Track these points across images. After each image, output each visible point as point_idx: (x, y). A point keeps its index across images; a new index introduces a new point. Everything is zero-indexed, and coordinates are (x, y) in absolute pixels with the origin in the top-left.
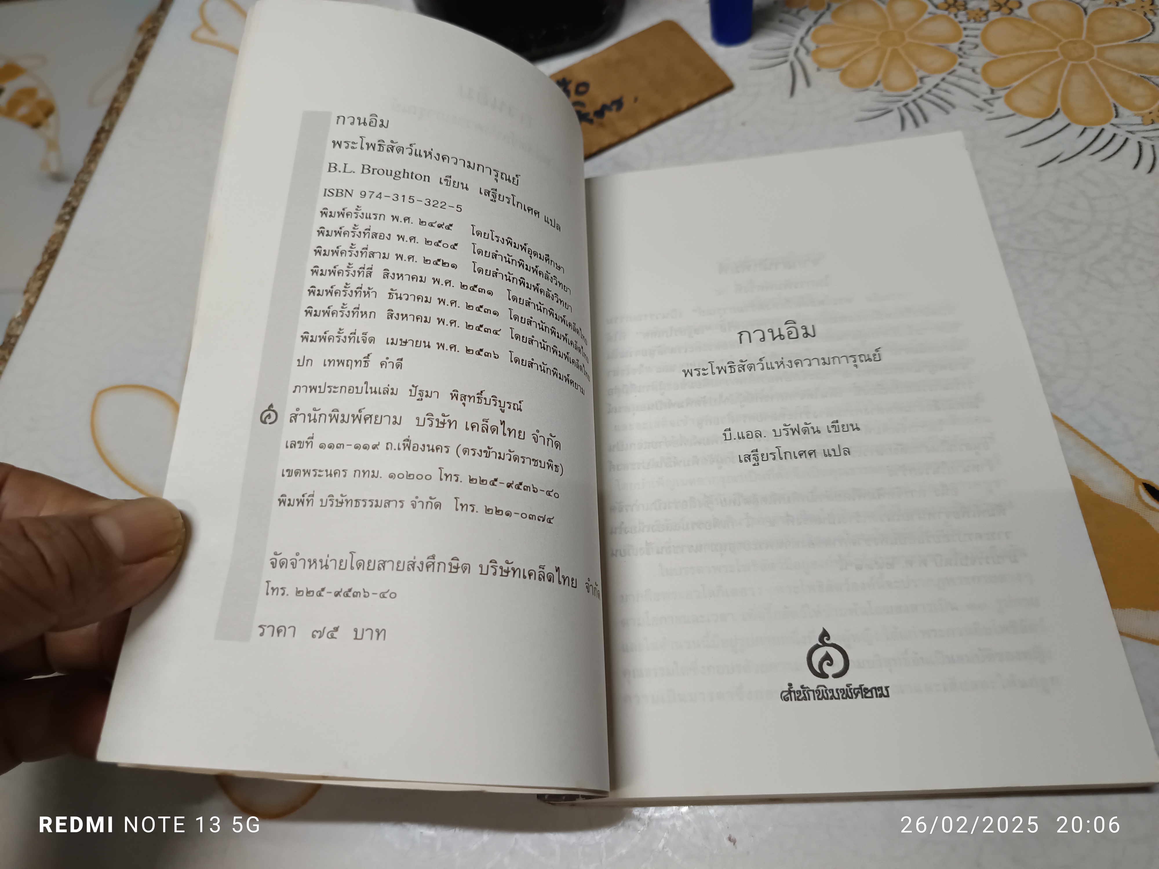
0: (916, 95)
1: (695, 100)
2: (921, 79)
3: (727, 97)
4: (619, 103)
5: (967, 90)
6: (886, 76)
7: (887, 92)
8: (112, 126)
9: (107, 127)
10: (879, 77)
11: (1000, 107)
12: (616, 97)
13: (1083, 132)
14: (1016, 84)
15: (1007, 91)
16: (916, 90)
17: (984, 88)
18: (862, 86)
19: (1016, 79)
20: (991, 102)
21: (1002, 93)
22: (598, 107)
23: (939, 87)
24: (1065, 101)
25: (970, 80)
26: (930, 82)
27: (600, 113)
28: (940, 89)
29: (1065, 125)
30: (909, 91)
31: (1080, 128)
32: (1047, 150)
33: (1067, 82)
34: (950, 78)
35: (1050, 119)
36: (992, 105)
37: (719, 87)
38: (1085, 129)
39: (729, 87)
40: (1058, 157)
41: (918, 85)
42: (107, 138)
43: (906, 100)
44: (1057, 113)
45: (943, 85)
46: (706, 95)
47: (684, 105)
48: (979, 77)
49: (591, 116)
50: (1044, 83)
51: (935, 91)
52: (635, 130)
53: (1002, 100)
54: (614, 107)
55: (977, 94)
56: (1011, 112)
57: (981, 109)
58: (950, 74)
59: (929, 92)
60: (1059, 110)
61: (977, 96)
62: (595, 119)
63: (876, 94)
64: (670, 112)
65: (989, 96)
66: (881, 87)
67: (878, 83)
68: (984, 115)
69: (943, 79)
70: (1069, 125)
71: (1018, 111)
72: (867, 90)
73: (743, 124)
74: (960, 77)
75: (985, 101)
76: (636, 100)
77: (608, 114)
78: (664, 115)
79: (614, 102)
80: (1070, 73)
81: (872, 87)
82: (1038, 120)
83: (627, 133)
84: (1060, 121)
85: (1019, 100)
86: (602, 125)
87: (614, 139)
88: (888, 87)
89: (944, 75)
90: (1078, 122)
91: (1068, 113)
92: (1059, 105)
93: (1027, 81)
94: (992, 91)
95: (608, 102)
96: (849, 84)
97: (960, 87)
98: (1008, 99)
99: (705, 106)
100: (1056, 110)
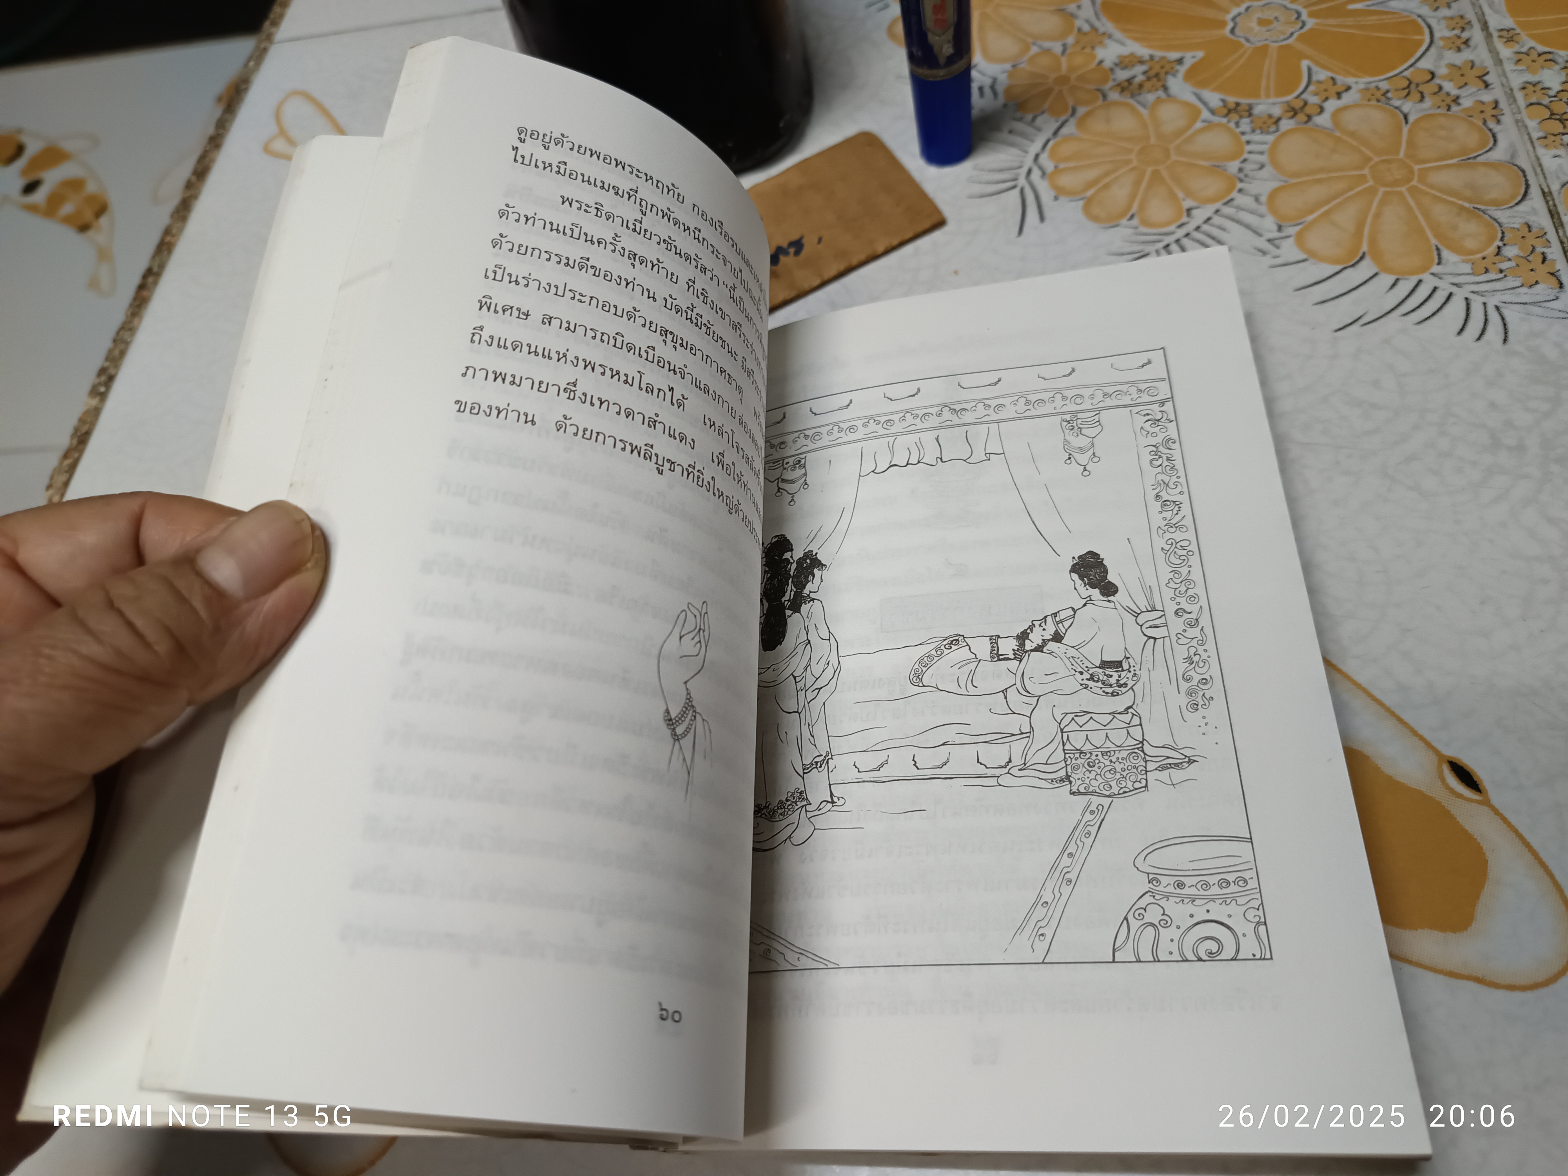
0: (1181, 233)
1: (895, 242)
2: (1189, 210)
3: (937, 236)
4: (798, 246)
5: (1248, 227)
6: (1142, 207)
7: (1143, 229)
8: (162, 266)
9: (155, 269)
10: (1134, 209)
11: (1289, 250)
12: (795, 237)
13: (1394, 285)
14: (1310, 218)
15: (1298, 228)
16: (1181, 226)
17: (1269, 224)
18: (1111, 221)
19: (1311, 212)
20: (1277, 242)
21: (1293, 231)
22: (771, 250)
23: (1211, 221)
24: (1373, 242)
25: (1252, 212)
26: (1199, 215)
27: (774, 259)
28: (1212, 225)
29: (1371, 275)
30: (1172, 228)
31: (1391, 279)
32: (1346, 309)
33: (1377, 215)
34: (1227, 210)
35: (1353, 266)
36: (1278, 247)
37: (927, 225)
38: (1397, 280)
39: (940, 223)
40: (1360, 318)
41: (1184, 219)
42: (156, 283)
43: (1168, 240)
44: (1362, 258)
45: (1217, 220)
46: (909, 235)
47: (881, 249)
48: (1263, 209)
50: (1346, 217)
51: (1205, 227)
52: (817, 282)
53: (1291, 241)
54: (792, 251)
55: (1260, 231)
56: (1303, 256)
57: (1264, 253)
58: (1226, 204)
59: (1198, 228)
60: (1364, 254)
61: (1260, 235)
63: (1130, 231)
64: (862, 257)
65: (1276, 234)
66: (1135, 222)
67: (1132, 217)
68: (1268, 260)
69: (1217, 211)
70: (1376, 275)
71: (1312, 255)
72: (1117, 226)
73: (956, 272)
74: (1239, 208)
75: (1269, 240)
76: (820, 240)
77: (783, 260)
78: (855, 262)
79: (791, 244)
80: (1382, 203)
81: (1124, 221)
82: (1338, 268)
83: (807, 286)
84: (1366, 269)
85: (1314, 241)
87: (790, 295)
88: (1145, 223)
89: (1218, 205)
90: (1389, 271)
91: (1378, 258)
92: (1365, 248)
93: (1326, 214)
94: (1280, 228)
95: (784, 243)
96: (1095, 219)
97: (1238, 222)
98: (1300, 240)
99: (908, 249)
100: (1360, 255)
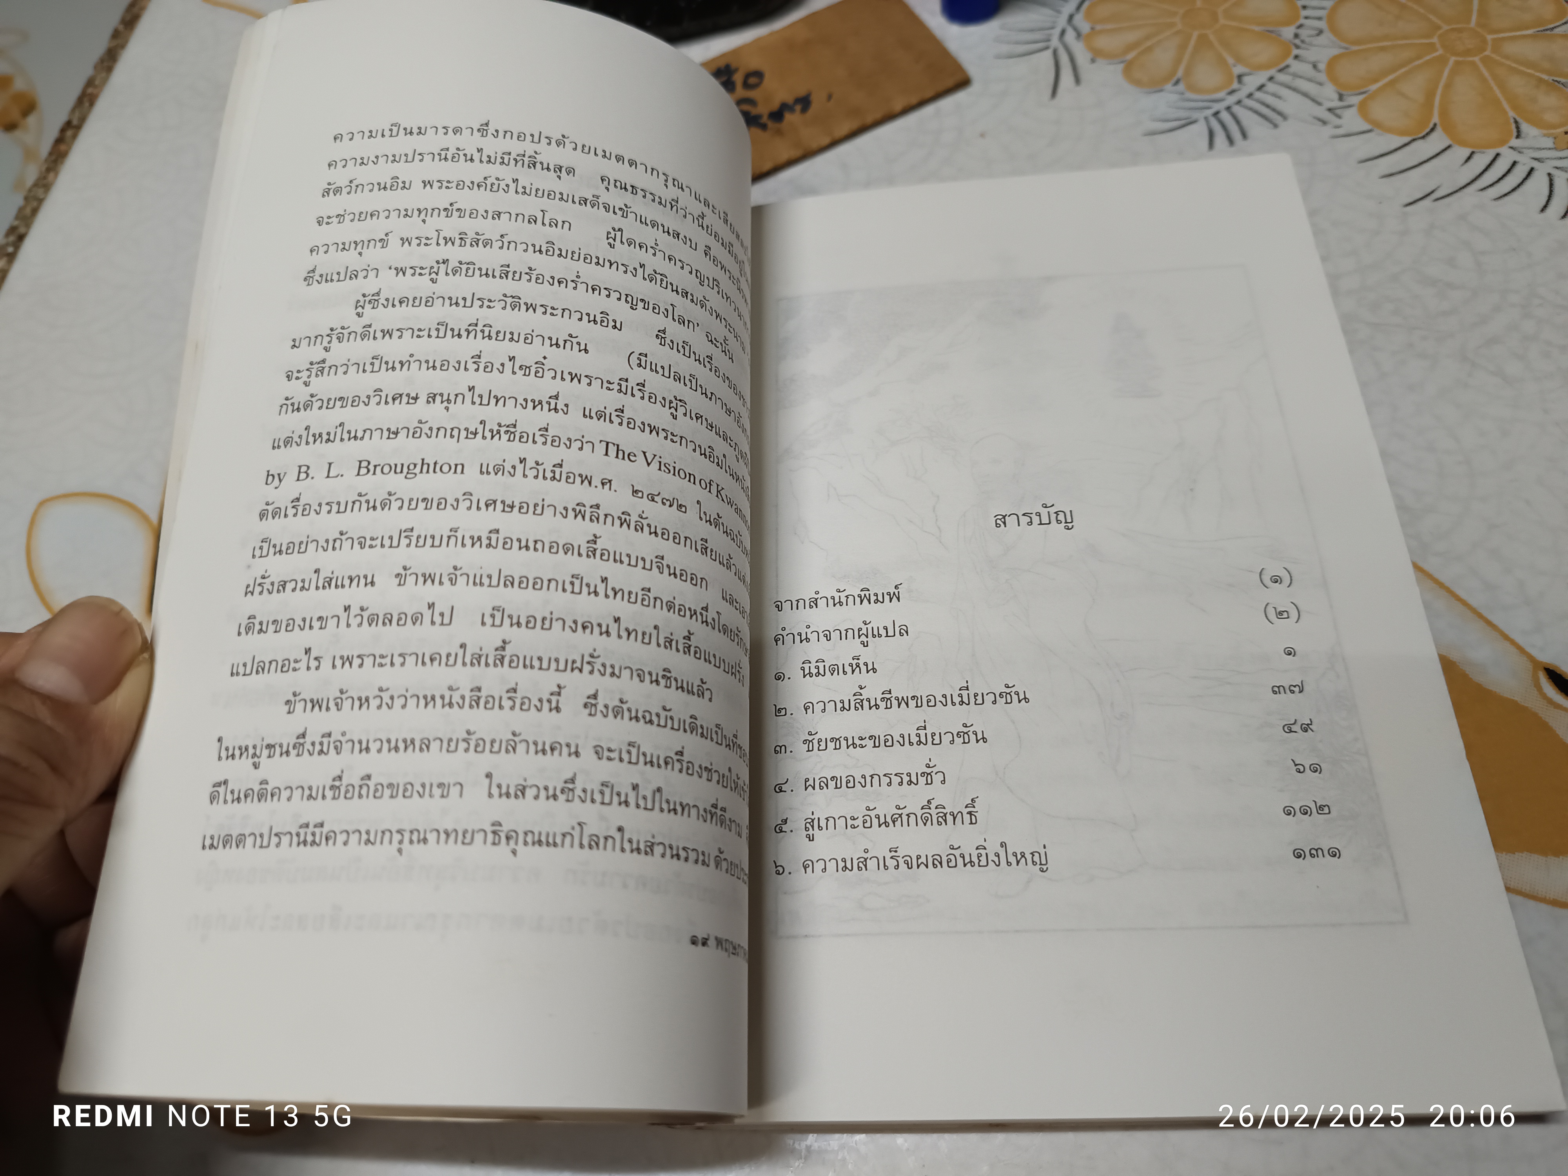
0: (1232, 99)
1: (914, 100)
2: (1240, 77)
3: (960, 96)
4: (805, 102)
5: (1305, 95)
6: (1189, 71)
7: (1190, 95)
10: (1180, 73)
11: (1352, 120)
12: (802, 92)
13: (1469, 158)
14: (1374, 87)
15: (1361, 97)
16: (1231, 92)
17: (1329, 93)
18: (1155, 85)
19: (1376, 80)
20: (1338, 112)
21: (1355, 100)
22: (775, 105)
23: (1265, 89)
24: (1444, 113)
25: (1310, 80)
26: (1252, 82)
27: (777, 115)
28: (1267, 93)
29: (1443, 147)
30: (1221, 94)
31: (1466, 152)
32: (1416, 182)
33: (1449, 86)
34: (1281, 77)
35: (1423, 137)
36: (1339, 117)
37: (949, 84)
38: (1472, 153)
39: (964, 83)
40: (1432, 192)
41: (1235, 85)
42: (74, 137)
43: (1216, 107)
44: (1432, 130)
45: (1271, 87)
46: (931, 93)
47: (898, 107)
48: (1322, 77)
49: (765, 119)
50: (1415, 87)
51: (1258, 95)
52: (826, 141)
53: (1353, 111)
54: (798, 108)
55: (1319, 100)
56: (1367, 127)
57: (1324, 123)
58: (1281, 70)
59: (1250, 96)
60: (1435, 125)
61: (1319, 104)
62: (770, 124)
63: (1174, 97)
64: (878, 115)
65: (1336, 103)
66: (1181, 87)
67: (1177, 82)
68: (1328, 131)
69: (1271, 79)
70: (1449, 147)
71: (1377, 126)
72: (1161, 91)
73: (982, 135)
74: (1296, 76)
75: (1330, 110)
76: (829, 97)
77: (788, 117)
78: (869, 119)
79: (798, 101)
80: (1453, 73)
81: (1169, 86)
82: (1407, 139)
83: (814, 145)
84: (1438, 141)
85: (1379, 110)
86: (779, 133)
87: (795, 153)
88: (1192, 88)
89: (1272, 72)
90: (1463, 143)
91: (1449, 130)
92: (1436, 119)
93: (1391, 83)
94: (1341, 97)
95: (790, 99)
96: (1137, 83)
97: (1294, 89)
98: (1363, 109)
99: (929, 110)
100: (1431, 125)
